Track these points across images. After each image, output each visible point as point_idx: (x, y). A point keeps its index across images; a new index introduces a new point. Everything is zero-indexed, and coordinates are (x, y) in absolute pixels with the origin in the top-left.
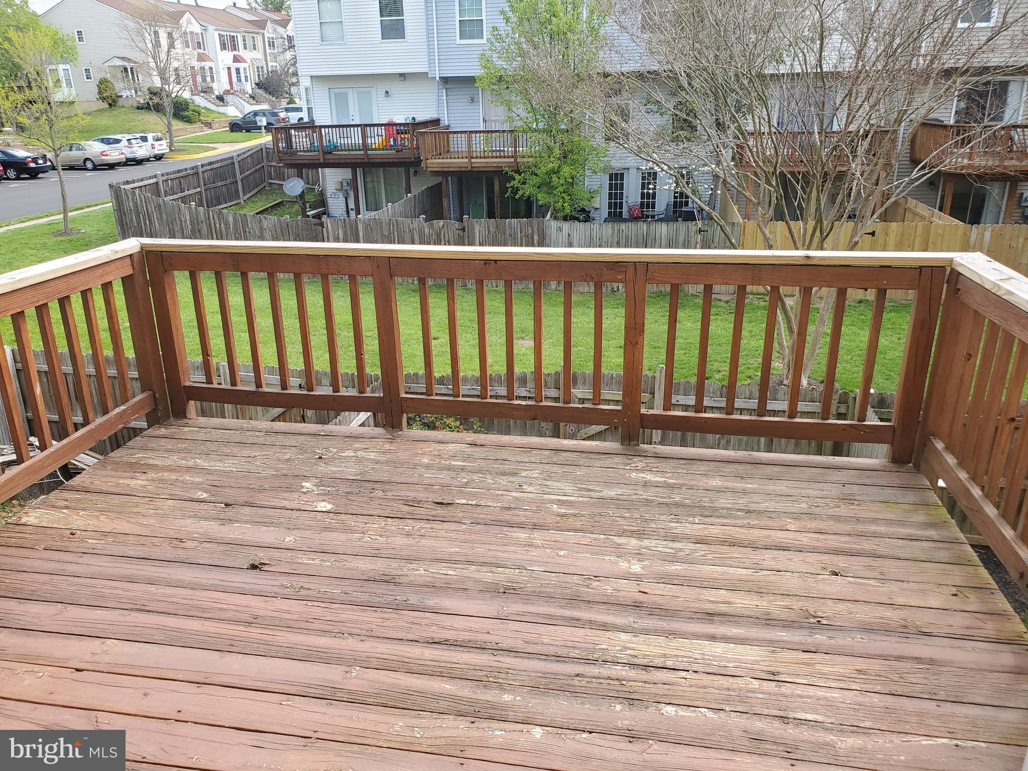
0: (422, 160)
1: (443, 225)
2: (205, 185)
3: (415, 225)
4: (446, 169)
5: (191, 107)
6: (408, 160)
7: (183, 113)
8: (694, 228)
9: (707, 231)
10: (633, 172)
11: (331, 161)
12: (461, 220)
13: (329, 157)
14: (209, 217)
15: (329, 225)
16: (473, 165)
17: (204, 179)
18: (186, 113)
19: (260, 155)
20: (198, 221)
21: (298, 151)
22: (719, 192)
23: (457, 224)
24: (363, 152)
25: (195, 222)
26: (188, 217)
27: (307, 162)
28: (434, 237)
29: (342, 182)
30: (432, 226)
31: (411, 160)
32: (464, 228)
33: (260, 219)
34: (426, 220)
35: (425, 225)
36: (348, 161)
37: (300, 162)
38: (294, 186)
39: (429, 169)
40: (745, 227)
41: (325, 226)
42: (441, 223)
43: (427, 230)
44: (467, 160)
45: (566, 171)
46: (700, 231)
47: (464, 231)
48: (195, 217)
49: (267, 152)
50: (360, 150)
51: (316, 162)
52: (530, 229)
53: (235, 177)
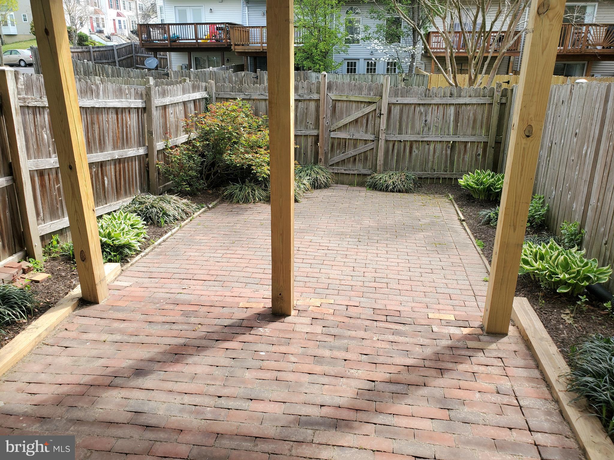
0: (232, 45)
1: (244, 75)
2: (94, 60)
3: (227, 75)
4: (247, 51)
5: (89, 40)
6: (223, 46)
7: (84, 43)
8: (400, 78)
9: (408, 80)
10: (362, 61)
11: (175, 47)
12: (256, 72)
13: (174, 44)
14: (96, 68)
15: (172, 75)
16: (264, 48)
17: (94, 56)
18: (86, 43)
19: (131, 49)
20: (88, 72)
21: (154, 40)
22: (414, 64)
23: (253, 74)
24: (195, 41)
25: (87, 72)
26: (82, 69)
27: (160, 47)
28: (238, 82)
29: (182, 66)
30: (237, 76)
31: (225, 46)
32: (257, 77)
33: (129, 71)
34: (234, 72)
35: (233, 74)
36: (186, 46)
37: (156, 47)
38: (152, 62)
39: (236, 51)
40: (431, 77)
41: (170, 75)
42: (243, 73)
43: (234, 78)
44: (260, 45)
45: (321, 46)
46: (404, 80)
47: (257, 79)
48: (87, 69)
49: (135, 47)
50: (193, 39)
51: (166, 47)
52: (299, 78)
53: (114, 58)
